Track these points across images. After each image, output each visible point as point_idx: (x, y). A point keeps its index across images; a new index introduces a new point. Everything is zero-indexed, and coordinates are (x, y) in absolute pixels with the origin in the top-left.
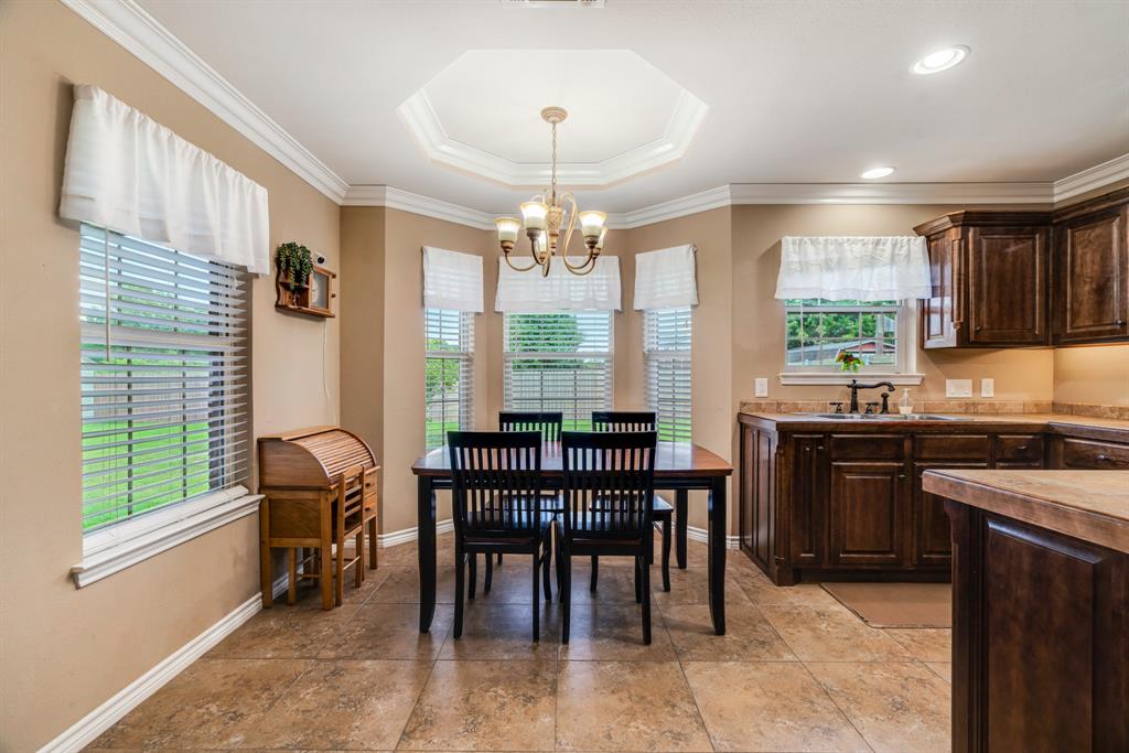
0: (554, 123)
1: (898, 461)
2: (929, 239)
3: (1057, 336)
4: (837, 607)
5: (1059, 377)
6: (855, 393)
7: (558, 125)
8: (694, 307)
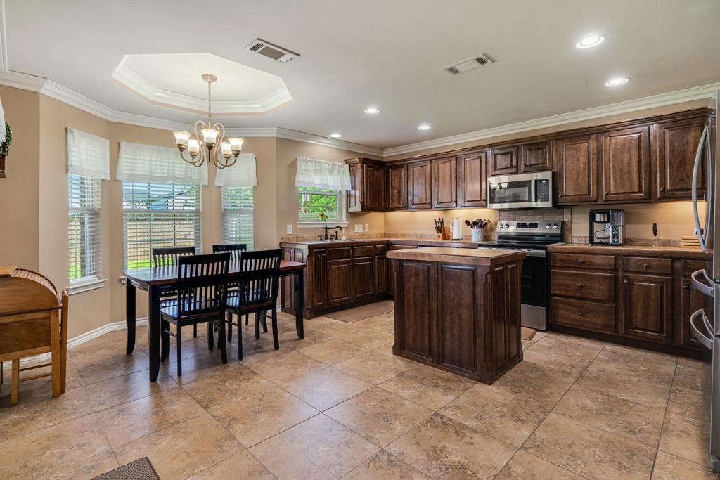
0: (210, 83)
1: (348, 258)
2: (350, 167)
3: (387, 208)
4: (334, 321)
5: (386, 223)
6: (326, 232)
7: (211, 84)
8: (254, 187)
